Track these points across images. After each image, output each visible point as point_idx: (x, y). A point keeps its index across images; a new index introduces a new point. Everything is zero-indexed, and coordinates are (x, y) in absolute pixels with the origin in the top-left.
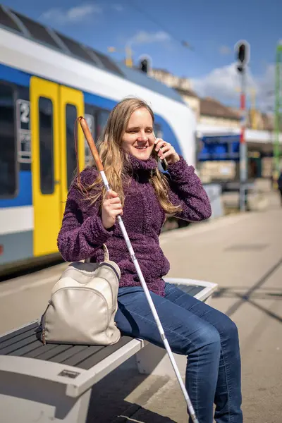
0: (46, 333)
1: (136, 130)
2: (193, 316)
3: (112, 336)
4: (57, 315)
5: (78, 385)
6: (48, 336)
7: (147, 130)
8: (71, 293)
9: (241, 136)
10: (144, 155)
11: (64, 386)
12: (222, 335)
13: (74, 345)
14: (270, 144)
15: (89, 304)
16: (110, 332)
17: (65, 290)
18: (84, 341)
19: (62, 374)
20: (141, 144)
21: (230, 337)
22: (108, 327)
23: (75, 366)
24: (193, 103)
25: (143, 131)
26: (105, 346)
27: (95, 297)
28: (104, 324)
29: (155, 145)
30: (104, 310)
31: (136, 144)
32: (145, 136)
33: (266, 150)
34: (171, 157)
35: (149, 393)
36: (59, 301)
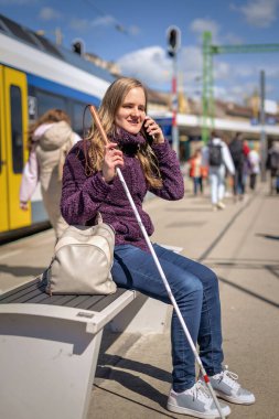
0: (52, 286)
1: (130, 106)
2: (178, 269)
3: (110, 288)
4: (62, 269)
5: (97, 323)
8: (74, 249)
9: (173, 119)
10: (135, 129)
11: (85, 324)
12: (205, 284)
13: (78, 295)
14: (198, 128)
15: (90, 260)
16: (109, 284)
17: (69, 247)
18: (88, 291)
19: (80, 315)
20: (134, 120)
22: (108, 279)
23: (88, 309)
25: (136, 108)
26: (106, 295)
27: (96, 252)
28: (105, 276)
29: (145, 121)
30: (104, 264)
31: (129, 119)
32: (138, 113)
33: (194, 133)
36: (63, 256)
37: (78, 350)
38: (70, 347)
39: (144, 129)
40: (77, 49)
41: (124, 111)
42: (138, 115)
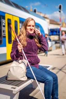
0: (8, 78)
1: (30, 26)
4: (11, 73)
5: (16, 91)
6: (9, 79)
7: (33, 26)
9: (60, 29)
10: (32, 32)
11: (12, 91)
12: (53, 78)
13: (15, 81)
16: (24, 78)
17: (13, 67)
18: (18, 80)
19: (12, 88)
21: (55, 79)
22: (24, 76)
23: (15, 86)
24: (48, 21)
25: (32, 26)
26: (23, 81)
27: (20, 69)
28: (23, 75)
30: (23, 72)
31: (30, 30)
34: (39, 34)
35: (35, 94)
36: (11, 70)
40: (35, 11)
41: (28, 28)
42: (32, 28)
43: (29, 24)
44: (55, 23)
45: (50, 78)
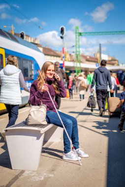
1: (50, 70)
3: (45, 123)
4: (32, 118)
5: (43, 131)
6: (30, 123)
7: (53, 71)
8: (35, 112)
9: (63, 64)
10: (51, 77)
12: (73, 122)
14: (74, 67)
15: (40, 115)
17: (33, 111)
20: (51, 74)
21: (75, 122)
23: (40, 128)
27: (41, 113)
28: (44, 119)
30: (44, 116)
33: (72, 70)
34: (58, 78)
36: (32, 114)
37: (38, 139)
38: (36, 138)
39: (54, 77)
41: (48, 72)
43: (49, 69)
44: (52, 53)
45: (69, 121)
